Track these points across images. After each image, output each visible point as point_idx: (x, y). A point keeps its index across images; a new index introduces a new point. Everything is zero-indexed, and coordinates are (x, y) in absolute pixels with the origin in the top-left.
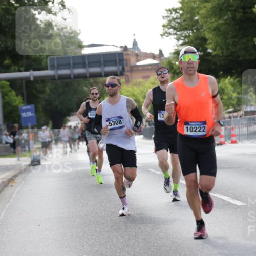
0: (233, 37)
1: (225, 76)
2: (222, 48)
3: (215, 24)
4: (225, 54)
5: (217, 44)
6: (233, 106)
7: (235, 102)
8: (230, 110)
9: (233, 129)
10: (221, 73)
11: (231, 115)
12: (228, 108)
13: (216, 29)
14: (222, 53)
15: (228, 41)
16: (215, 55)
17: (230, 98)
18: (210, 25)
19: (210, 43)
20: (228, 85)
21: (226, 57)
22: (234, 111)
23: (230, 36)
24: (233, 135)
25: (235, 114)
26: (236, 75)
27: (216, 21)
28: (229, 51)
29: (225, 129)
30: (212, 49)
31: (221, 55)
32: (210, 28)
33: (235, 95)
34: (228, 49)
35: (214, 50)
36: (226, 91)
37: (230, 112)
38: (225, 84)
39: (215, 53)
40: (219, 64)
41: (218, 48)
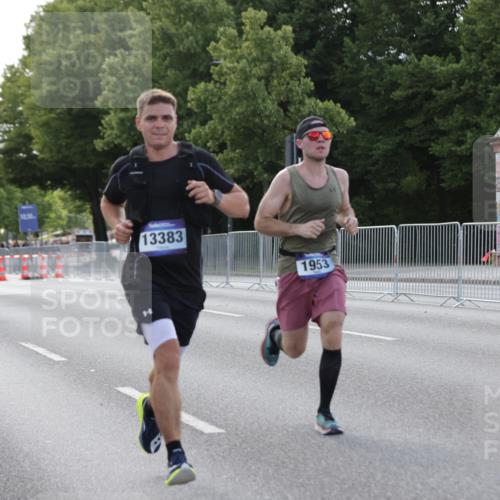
0: (68, 137)
1: (54, 187)
2: (51, 151)
3: (44, 118)
4: (55, 158)
5: (45, 145)
6: (62, 227)
7: (64, 223)
8: (59, 232)
9: (58, 258)
10: (49, 182)
11: (57, 239)
12: (56, 230)
13: (46, 125)
14: (52, 157)
15: (59, 142)
16: (43, 159)
17: (59, 217)
18: (39, 119)
19: (37, 143)
20: (57, 200)
21: (57, 162)
22: (64, 235)
23: (63, 135)
24: (58, 267)
25: (64, 239)
26: (68, 187)
27: (45, 114)
28: (60, 156)
29: (49, 258)
30: (38, 151)
31: (50, 160)
32: (37, 123)
33: (64, 213)
34: (59, 152)
35: (41, 152)
36: (54, 208)
37: (57, 236)
38: (53, 198)
39: (41, 156)
40: (46, 170)
41: (46, 149)
